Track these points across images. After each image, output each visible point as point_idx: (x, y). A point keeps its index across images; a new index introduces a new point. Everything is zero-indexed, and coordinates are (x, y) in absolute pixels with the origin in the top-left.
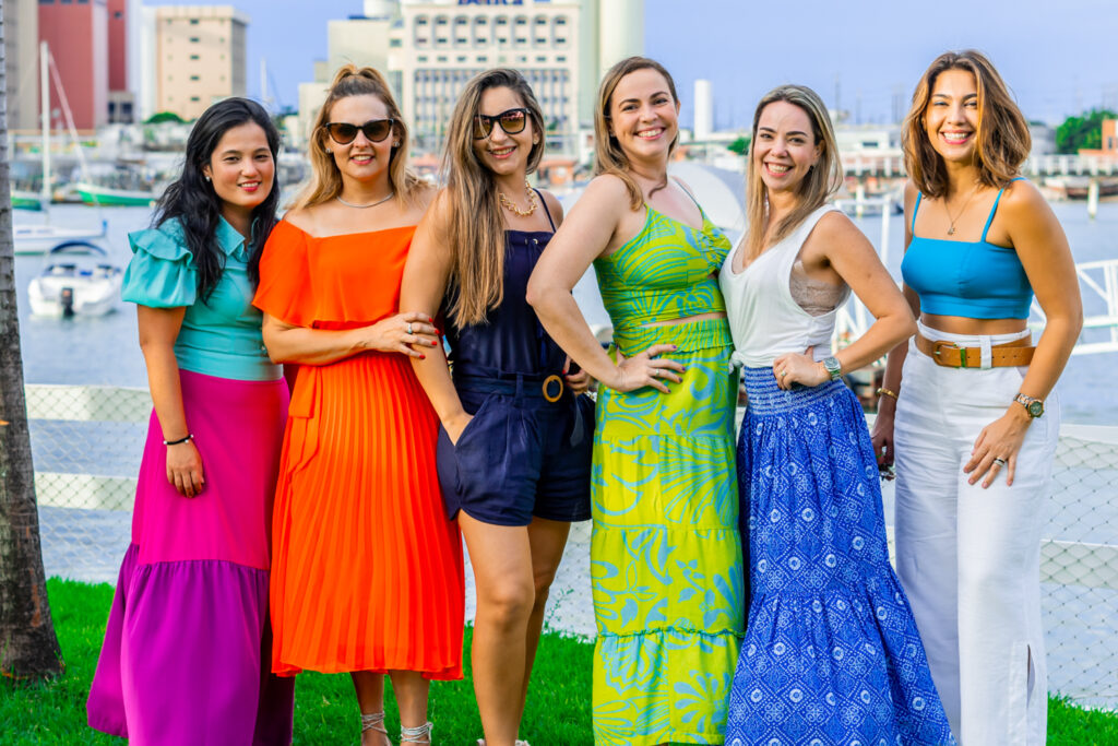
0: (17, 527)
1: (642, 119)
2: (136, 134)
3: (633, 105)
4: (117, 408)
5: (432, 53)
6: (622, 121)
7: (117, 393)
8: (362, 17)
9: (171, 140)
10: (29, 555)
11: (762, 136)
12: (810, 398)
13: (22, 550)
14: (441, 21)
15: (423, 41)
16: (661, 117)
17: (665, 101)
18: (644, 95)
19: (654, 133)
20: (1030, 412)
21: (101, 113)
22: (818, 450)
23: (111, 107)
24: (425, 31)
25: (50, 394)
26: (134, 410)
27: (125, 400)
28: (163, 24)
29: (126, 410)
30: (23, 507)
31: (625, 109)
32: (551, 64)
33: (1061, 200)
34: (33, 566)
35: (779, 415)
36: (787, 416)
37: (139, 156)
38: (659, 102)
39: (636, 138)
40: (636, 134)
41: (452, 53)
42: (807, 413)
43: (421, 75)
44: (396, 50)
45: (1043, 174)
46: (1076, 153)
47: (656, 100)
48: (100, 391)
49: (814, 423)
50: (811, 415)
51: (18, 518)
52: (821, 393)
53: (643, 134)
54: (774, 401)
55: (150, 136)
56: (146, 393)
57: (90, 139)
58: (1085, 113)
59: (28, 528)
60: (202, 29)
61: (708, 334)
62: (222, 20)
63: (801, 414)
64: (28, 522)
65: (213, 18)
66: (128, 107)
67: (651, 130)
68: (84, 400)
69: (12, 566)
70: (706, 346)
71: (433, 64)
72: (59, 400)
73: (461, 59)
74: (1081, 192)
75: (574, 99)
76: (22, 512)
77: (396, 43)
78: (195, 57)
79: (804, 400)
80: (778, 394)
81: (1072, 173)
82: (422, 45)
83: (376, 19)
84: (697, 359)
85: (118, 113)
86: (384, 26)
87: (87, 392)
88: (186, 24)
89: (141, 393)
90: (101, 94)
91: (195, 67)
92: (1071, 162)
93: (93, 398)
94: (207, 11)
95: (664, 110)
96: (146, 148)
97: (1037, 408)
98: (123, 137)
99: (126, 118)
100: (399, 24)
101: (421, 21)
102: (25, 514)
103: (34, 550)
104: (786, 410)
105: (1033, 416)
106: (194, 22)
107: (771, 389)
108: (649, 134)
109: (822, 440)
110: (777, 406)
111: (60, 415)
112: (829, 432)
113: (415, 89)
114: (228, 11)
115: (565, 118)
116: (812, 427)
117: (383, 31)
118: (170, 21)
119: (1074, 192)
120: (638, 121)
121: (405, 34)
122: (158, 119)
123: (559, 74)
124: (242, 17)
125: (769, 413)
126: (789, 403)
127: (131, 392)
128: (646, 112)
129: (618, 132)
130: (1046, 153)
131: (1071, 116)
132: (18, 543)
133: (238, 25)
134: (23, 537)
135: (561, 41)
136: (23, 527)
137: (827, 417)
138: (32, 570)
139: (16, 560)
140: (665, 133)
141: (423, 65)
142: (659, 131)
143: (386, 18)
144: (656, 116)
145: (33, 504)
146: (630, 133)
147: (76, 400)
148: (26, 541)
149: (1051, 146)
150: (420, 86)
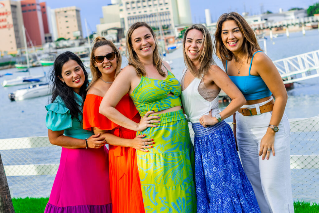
0: (3, 196)
1: (142, 44)
2: (53, 45)
3: (139, 40)
4: (39, 143)
5: (131, 12)
6: (136, 45)
7: (38, 138)
8: (110, 4)
9: (63, 45)
10: (8, 204)
11: (188, 41)
12: (214, 129)
13: (5, 203)
14: (133, 2)
15: (128, 9)
16: (149, 43)
17: (150, 37)
18: (142, 36)
19: (147, 48)
20: (274, 130)
21: (43, 40)
22: (219, 146)
23: (46, 38)
24: (129, 6)
25: (18, 141)
26: (44, 143)
27: (41, 141)
28: (57, 14)
29: (41, 143)
30: (4, 189)
31: (136, 41)
32: (165, 10)
33: (311, 29)
34: (10, 208)
35: (205, 136)
36: (207, 136)
37: (55, 51)
38: (148, 37)
39: (141, 51)
40: (141, 49)
41: (137, 11)
42: (214, 134)
43: (129, 18)
44: (121, 12)
45: (305, 23)
46: (313, 16)
47: (147, 37)
48: (33, 138)
49: (216, 137)
50: (215, 134)
51: (3, 193)
52: (218, 127)
53: (143, 49)
54: (203, 132)
55: (57, 45)
56: (47, 138)
57: (41, 48)
58: (314, 4)
59: (6, 196)
60: (68, 13)
61: (171, 117)
62: (73, 10)
63: (212, 135)
64: (6, 194)
65: (70, 10)
66: (50, 38)
67: (146, 47)
68: (29, 141)
69: (3, 209)
70: (169, 121)
71: (132, 15)
72: (21, 143)
73: (140, 12)
74: (316, 26)
75: (172, 19)
76: (4, 191)
77: (121, 10)
78: (67, 22)
79: (212, 130)
80: (204, 129)
81: (313, 21)
82: (129, 10)
83: (115, 4)
84: (165, 126)
85: (48, 40)
86: (117, 6)
87: (29, 139)
88: (63, 13)
89: (45, 138)
90: (43, 35)
91: (67, 24)
92: (312, 18)
93: (31, 141)
94: (68, 8)
95: (149, 40)
96: (57, 48)
97: (276, 128)
98: (50, 46)
99: (50, 41)
100: (121, 5)
101: (127, 3)
102: (5, 191)
103: (9, 203)
104: (207, 134)
105: (275, 132)
106: (65, 12)
107: (201, 128)
108: (146, 49)
109: (219, 143)
110: (204, 133)
111: (22, 147)
112: (222, 140)
113: (128, 22)
114: (74, 8)
115: (170, 25)
116: (216, 139)
117: (117, 8)
118: (59, 12)
119: (314, 27)
120: (141, 45)
121: (123, 7)
122: (59, 40)
123: (167, 13)
124: (78, 9)
125: (202, 136)
126: (208, 131)
127: (42, 138)
128: (143, 42)
129: (135, 49)
130: (305, 17)
131: (310, 6)
132: (4, 201)
133: (77, 11)
134: (5, 199)
135: (167, 3)
136: (5, 196)
137: (221, 134)
138: (9, 209)
139: (4, 207)
140: (151, 47)
141: (129, 15)
142: (149, 48)
143: (118, 4)
144: (147, 43)
145: (7, 188)
146: (139, 49)
147: (26, 142)
148: (6, 200)
149: (306, 15)
150: (129, 21)
